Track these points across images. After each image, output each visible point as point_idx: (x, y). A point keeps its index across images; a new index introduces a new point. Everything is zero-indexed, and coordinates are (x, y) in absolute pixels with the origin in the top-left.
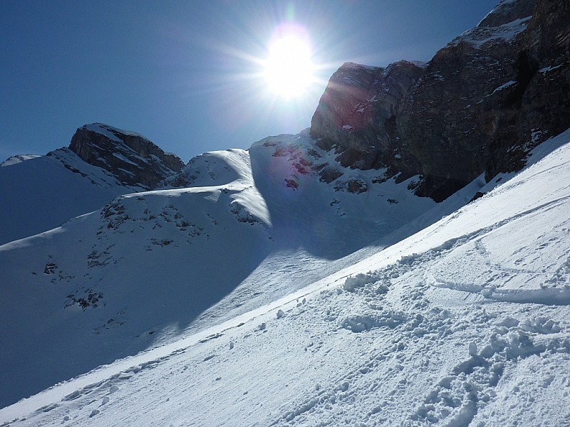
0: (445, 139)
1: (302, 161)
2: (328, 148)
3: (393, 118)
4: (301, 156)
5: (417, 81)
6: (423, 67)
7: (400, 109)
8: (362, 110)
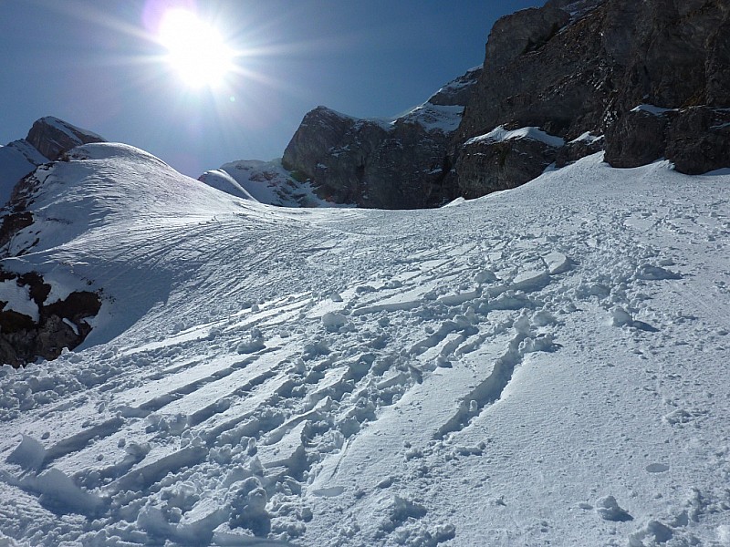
0: (401, 191)
1: (283, 189)
2: (302, 181)
3: (362, 167)
4: (281, 184)
5: (383, 141)
6: (387, 130)
7: (369, 162)
8: (337, 155)
